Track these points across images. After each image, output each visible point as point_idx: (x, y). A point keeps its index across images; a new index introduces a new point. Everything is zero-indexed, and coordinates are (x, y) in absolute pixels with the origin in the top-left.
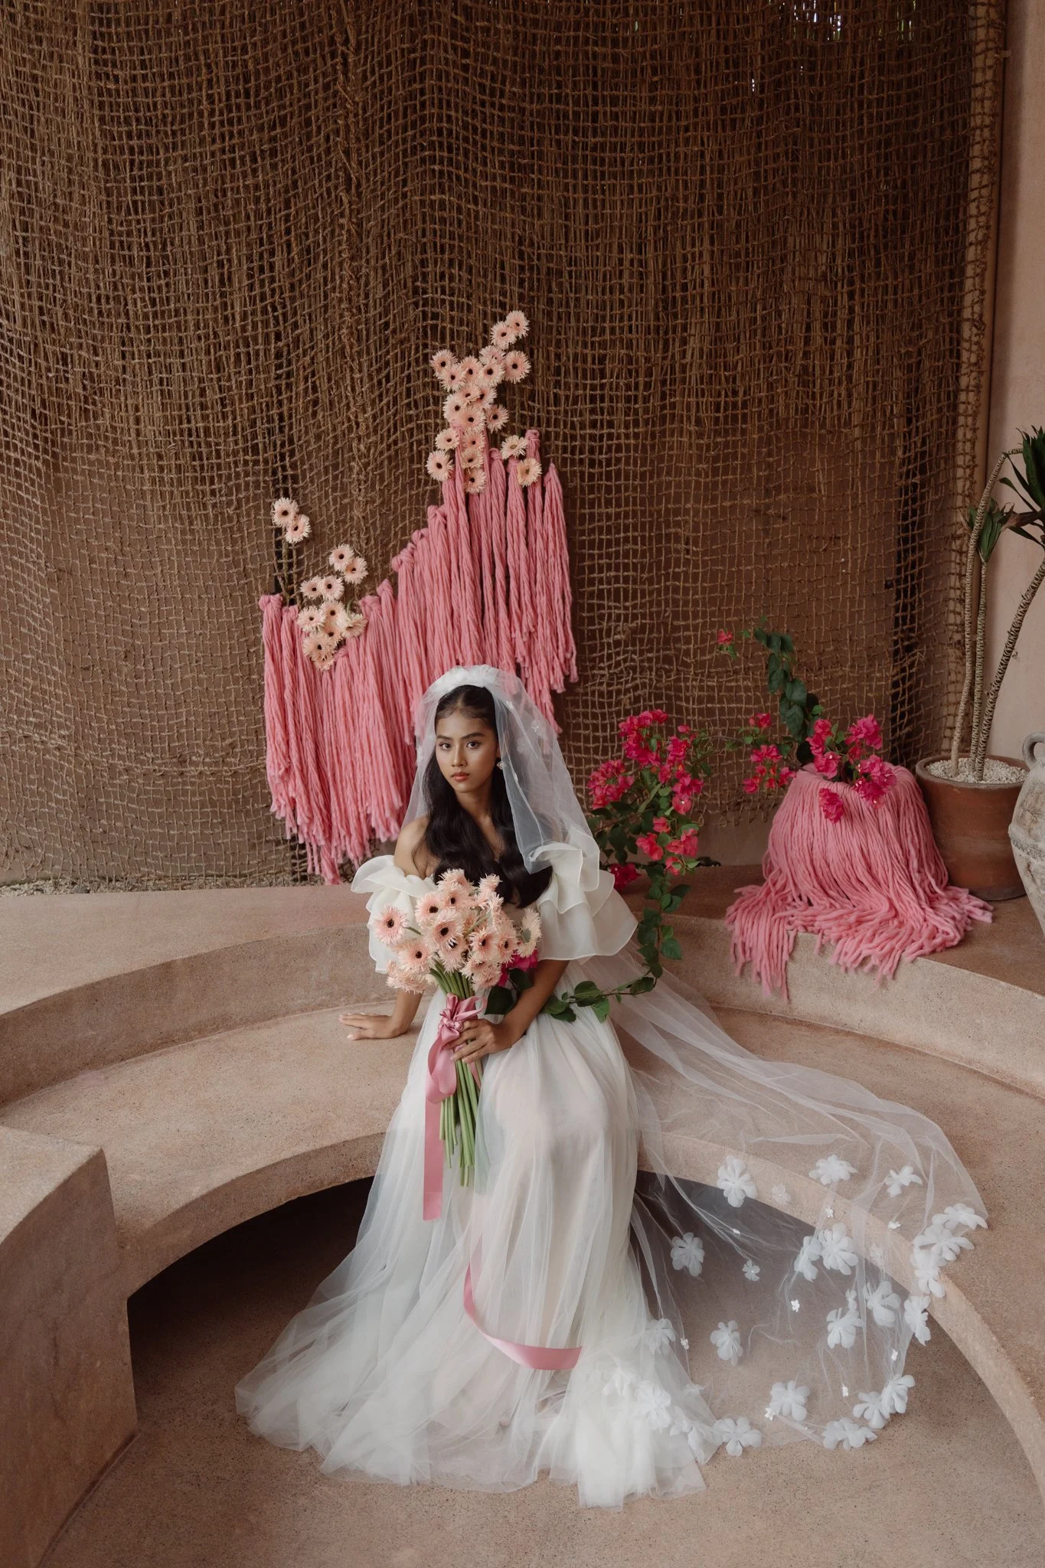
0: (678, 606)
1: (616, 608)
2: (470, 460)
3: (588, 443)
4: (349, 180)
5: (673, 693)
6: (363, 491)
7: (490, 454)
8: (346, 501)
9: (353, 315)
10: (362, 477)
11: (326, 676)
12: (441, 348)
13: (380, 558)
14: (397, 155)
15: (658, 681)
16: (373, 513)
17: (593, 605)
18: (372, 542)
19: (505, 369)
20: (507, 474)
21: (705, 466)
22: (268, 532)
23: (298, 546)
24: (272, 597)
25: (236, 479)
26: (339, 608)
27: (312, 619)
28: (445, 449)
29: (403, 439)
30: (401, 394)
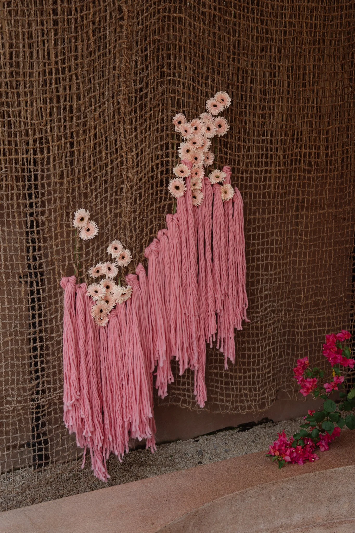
0: (296, 272)
1: (266, 275)
2: (194, 185)
3: (254, 175)
5: (291, 324)
6: (129, 204)
7: (205, 180)
8: (118, 211)
10: (129, 195)
11: (102, 330)
12: (177, 113)
13: (137, 249)
15: (285, 318)
16: (135, 219)
17: (254, 274)
18: (134, 239)
19: (216, 128)
20: (214, 194)
21: (312, 190)
22: (68, 233)
23: (88, 242)
24: (70, 278)
25: (48, 195)
26: (112, 284)
27: (96, 292)
28: (181, 178)
29: (153, 170)
30: (153, 141)
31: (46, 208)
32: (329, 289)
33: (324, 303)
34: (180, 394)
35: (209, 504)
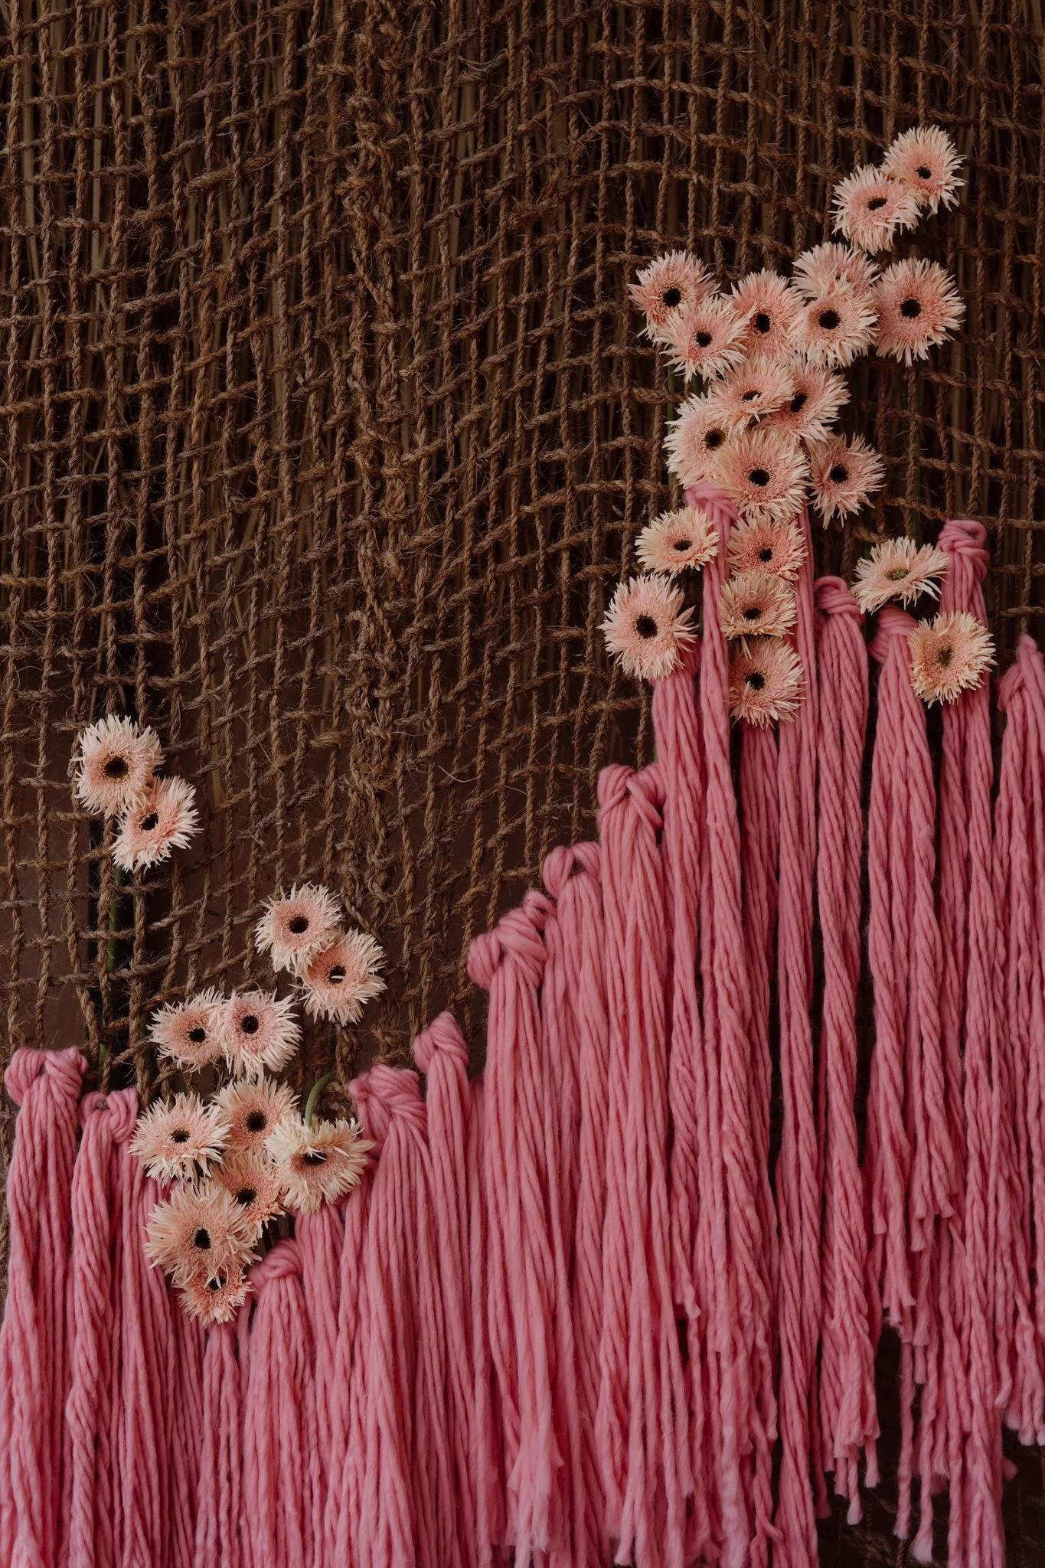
2: (752, 613)
6: (384, 706)
7: (818, 595)
8: (326, 738)
9: (383, 133)
10: (383, 659)
11: (218, 1343)
12: (664, 249)
13: (429, 940)
16: (414, 783)
18: (407, 882)
19: (879, 310)
20: (875, 667)
22: (57, 834)
24: (50, 1056)
26: (279, 1103)
27: (182, 1138)
28: (667, 573)
29: (526, 541)
30: (527, 393)
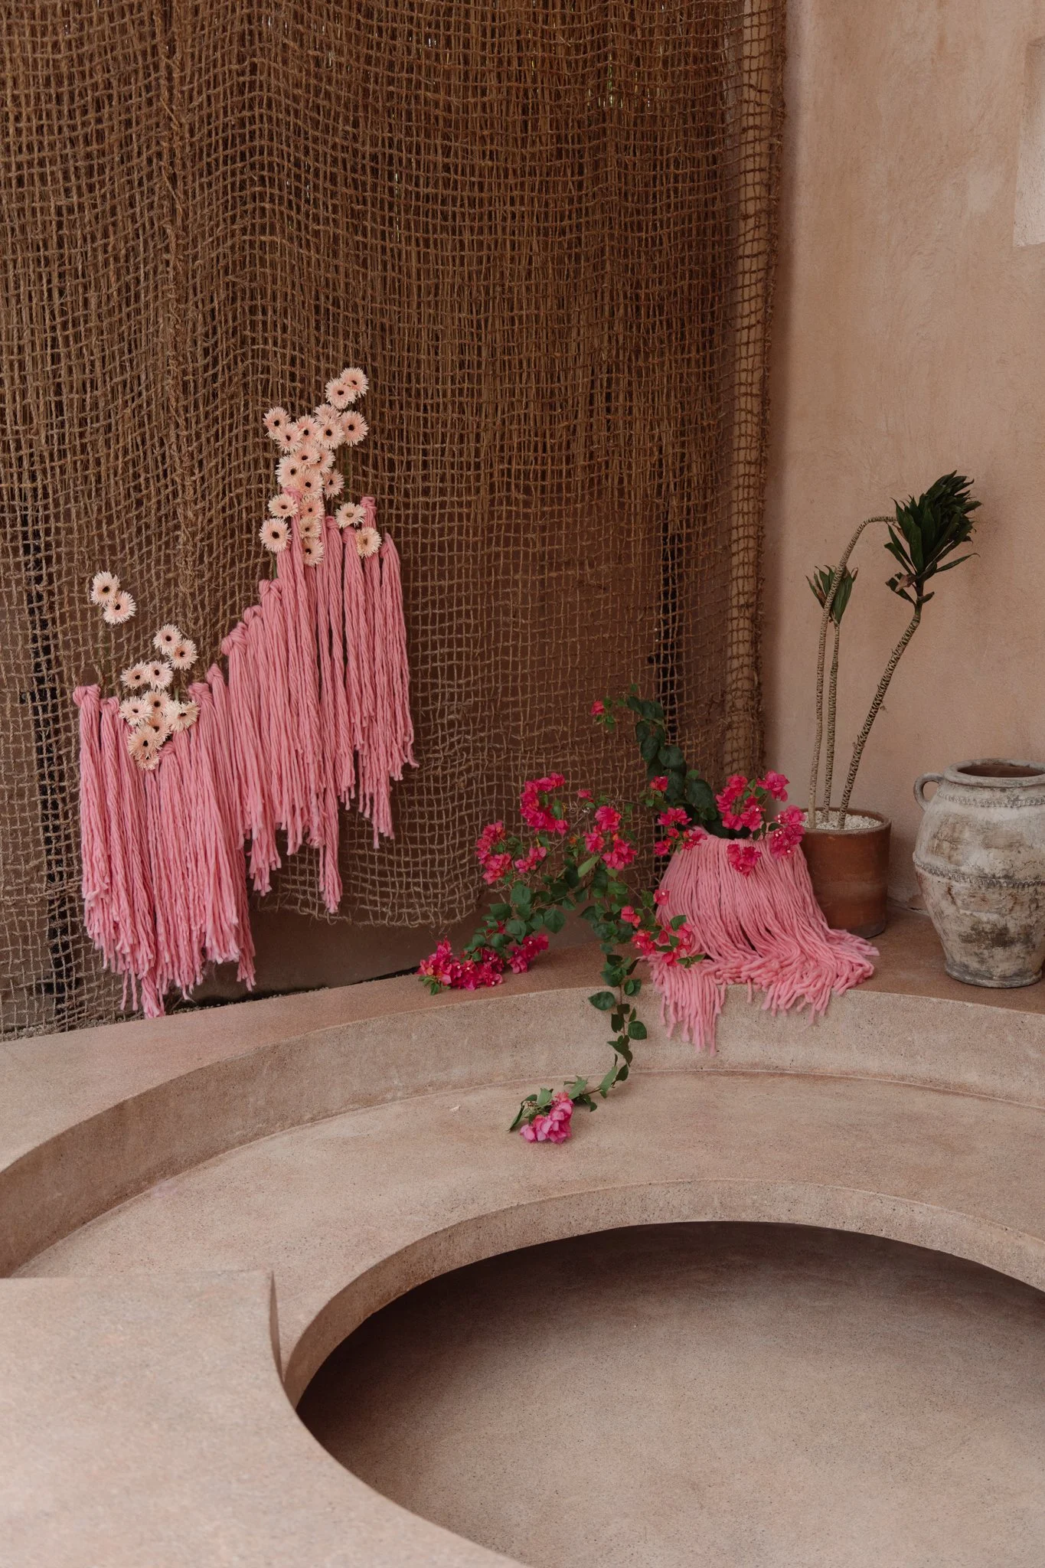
0: (507, 682)
1: (450, 686)
2: (307, 529)
3: (421, 511)
4: (173, 211)
5: (503, 773)
6: (190, 564)
7: (327, 522)
8: (171, 575)
9: (180, 364)
10: (190, 548)
11: (149, 777)
12: (273, 406)
13: (208, 640)
14: (225, 187)
15: (490, 762)
16: (201, 589)
17: (426, 684)
18: (201, 622)
19: (343, 429)
20: (344, 545)
21: (533, 536)
22: (83, 613)
23: (119, 627)
24: (89, 688)
25: (46, 550)
26: (165, 698)
27: (136, 711)
28: (283, 517)
29: (231, 506)
30: (229, 455)
31: (44, 572)
32: (573, 711)
33: (564, 736)
34: (297, 891)
35: (298, 1037)
